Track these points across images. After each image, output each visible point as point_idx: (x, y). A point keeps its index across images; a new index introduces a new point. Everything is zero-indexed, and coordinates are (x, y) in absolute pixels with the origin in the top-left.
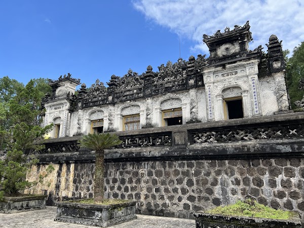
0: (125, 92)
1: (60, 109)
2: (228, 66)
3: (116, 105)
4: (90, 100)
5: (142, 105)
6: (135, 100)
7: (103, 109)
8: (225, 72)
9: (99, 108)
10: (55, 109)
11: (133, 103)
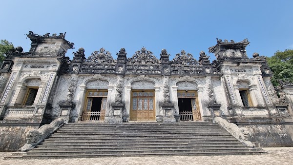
0: (139, 66)
1: (43, 69)
2: (241, 64)
3: (126, 77)
4: (91, 66)
5: (157, 82)
6: (150, 76)
7: (108, 79)
8: (238, 68)
9: (102, 77)
10: (33, 67)
11: (147, 78)
